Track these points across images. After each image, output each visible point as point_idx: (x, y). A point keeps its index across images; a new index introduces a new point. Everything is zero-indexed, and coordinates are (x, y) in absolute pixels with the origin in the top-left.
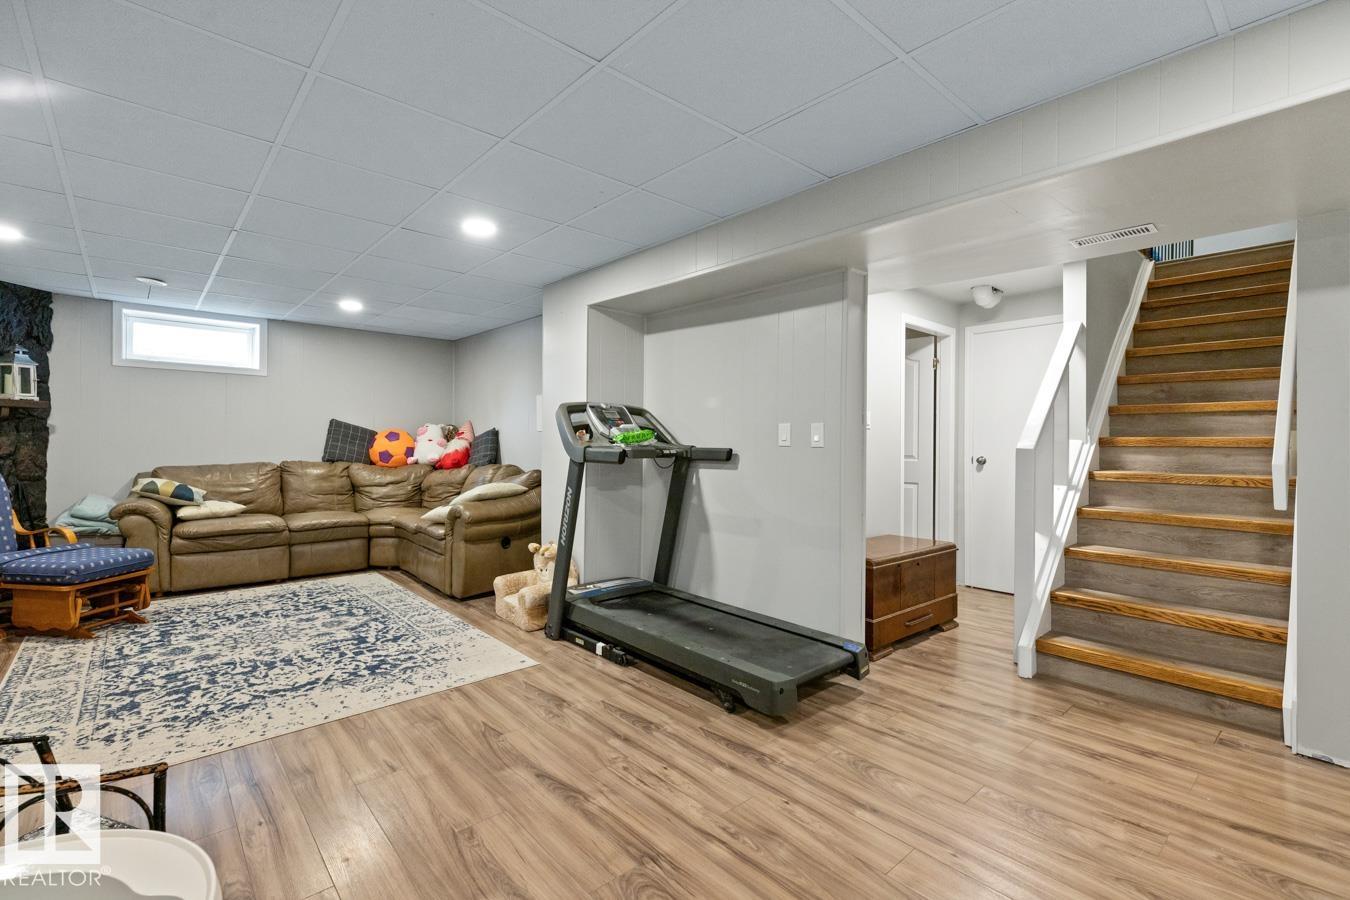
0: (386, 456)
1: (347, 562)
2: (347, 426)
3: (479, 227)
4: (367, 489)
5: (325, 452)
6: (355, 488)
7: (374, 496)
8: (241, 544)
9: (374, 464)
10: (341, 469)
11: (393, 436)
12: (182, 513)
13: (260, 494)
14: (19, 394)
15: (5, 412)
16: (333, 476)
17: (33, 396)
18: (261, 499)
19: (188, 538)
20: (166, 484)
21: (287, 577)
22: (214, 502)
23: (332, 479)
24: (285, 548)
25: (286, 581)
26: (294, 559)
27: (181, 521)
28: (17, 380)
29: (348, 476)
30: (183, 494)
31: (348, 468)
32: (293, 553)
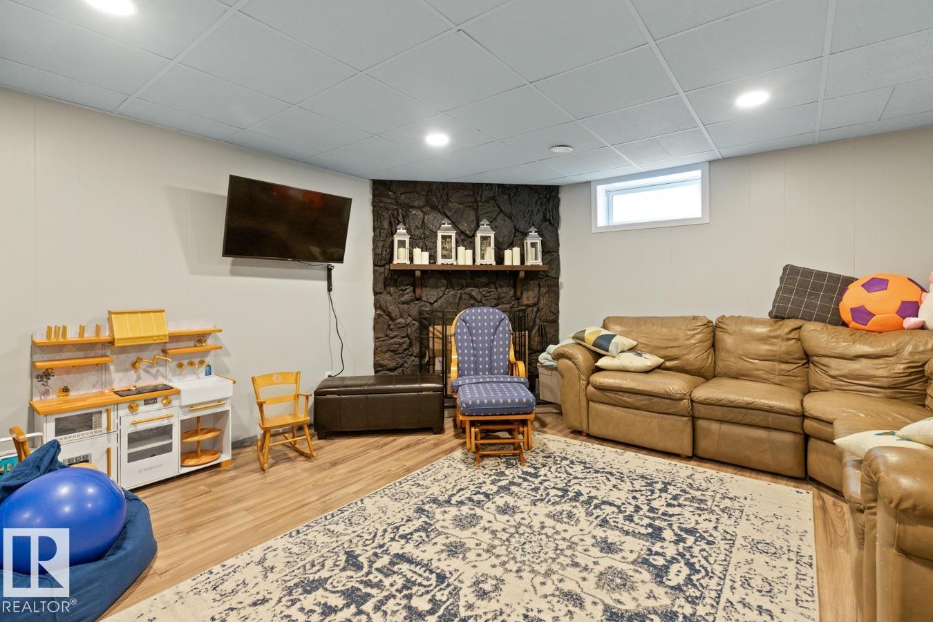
0: (862, 314)
1: (768, 460)
2: (807, 273)
4: (825, 360)
5: (774, 307)
6: (807, 358)
7: (833, 373)
8: (638, 404)
9: (845, 324)
10: (787, 330)
11: (876, 284)
12: (602, 362)
13: (685, 351)
14: (530, 261)
15: (522, 274)
16: (775, 337)
17: (539, 262)
18: (687, 357)
19: (601, 388)
20: (592, 333)
21: (690, 454)
22: (631, 355)
23: (774, 340)
24: (686, 418)
25: (688, 458)
26: (700, 435)
27: (599, 369)
28: (530, 252)
29: (799, 339)
30: (604, 343)
31: (800, 328)
32: (698, 428)
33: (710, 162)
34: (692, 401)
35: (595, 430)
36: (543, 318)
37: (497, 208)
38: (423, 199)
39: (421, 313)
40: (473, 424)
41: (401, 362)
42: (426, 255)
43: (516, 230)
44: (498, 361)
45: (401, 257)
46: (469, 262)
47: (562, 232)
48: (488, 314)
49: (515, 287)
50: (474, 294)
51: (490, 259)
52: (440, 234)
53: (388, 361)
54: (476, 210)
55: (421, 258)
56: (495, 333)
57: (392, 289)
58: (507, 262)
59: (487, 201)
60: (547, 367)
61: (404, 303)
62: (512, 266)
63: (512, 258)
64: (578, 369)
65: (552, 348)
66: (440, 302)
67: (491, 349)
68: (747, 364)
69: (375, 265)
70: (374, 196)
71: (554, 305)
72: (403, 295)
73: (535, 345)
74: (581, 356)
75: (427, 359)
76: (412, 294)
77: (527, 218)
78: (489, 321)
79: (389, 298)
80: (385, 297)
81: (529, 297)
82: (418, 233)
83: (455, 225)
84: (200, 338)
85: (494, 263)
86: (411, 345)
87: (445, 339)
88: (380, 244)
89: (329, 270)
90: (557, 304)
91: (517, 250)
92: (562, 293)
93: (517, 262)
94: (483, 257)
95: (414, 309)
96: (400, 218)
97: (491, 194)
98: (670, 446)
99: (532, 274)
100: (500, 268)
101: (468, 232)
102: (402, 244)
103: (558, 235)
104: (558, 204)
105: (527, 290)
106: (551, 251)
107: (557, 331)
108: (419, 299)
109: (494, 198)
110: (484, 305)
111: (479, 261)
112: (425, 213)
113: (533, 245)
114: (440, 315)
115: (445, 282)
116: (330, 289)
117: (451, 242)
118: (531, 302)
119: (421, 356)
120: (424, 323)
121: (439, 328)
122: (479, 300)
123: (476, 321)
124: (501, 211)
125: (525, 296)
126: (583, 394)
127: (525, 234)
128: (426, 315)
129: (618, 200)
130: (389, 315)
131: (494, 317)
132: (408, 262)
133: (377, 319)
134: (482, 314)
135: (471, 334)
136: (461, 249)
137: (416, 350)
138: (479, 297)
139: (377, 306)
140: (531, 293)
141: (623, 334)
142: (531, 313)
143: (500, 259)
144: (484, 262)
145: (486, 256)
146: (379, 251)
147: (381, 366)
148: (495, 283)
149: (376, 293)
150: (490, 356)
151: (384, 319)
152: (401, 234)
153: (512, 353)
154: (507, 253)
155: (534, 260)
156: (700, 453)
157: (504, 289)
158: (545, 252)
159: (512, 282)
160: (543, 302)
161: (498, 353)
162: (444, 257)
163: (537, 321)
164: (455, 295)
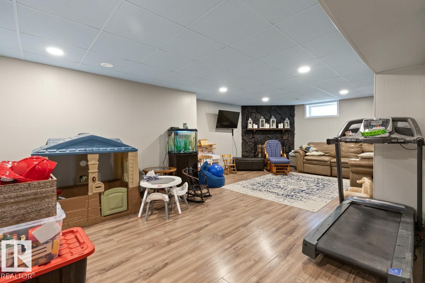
3: (304, 70)
10: (358, 145)
13: (331, 151)
14: (286, 127)
15: (284, 131)
16: (355, 147)
17: (289, 127)
18: (331, 153)
19: (307, 160)
20: (304, 146)
21: (330, 175)
22: (316, 152)
23: (354, 148)
24: (329, 167)
25: (330, 176)
26: (333, 170)
27: (306, 155)
28: (286, 124)
29: (361, 148)
30: (308, 149)
31: (362, 145)
32: (332, 169)
33: (340, 100)
34: (331, 162)
35: (305, 171)
36: (290, 143)
37: (276, 112)
38: (255, 110)
39: (255, 141)
40: (275, 166)
41: (249, 154)
42: (257, 126)
43: (282, 118)
44: (278, 154)
45: (250, 126)
46: (269, 128)
47: (295, 118)
48: (275, 142)
49: (281, 134)
50: (269, 136)
51: (274, 127)
52: (261, 120)
53: (246, 154)
54: (270, 113)
55: (255, 127)
56: (277, 147)
57: (247, 135)
58: (279, 127)
59: (273, 110)
60: (291, 156)
61: (250, 139)
62: (281, 129)
63: (281, 126)
64: (301, 155)
65: (293, 151)
66: (260, 138)
67: (276, 151)
68: (347, 154)
69: (242, 128)
70: (242, 110)
71: (293, 140)
72: (250, 137)
73: (287, 151)
74: (301, 152)
75: (257, 154)
76: (252, 136)
77: (285, 115)
78: (275, 143)
79: (246, 137)
80: (245, 137)
81: (285, 137)
82: (254, 120)
83: (265, 118)
84: (211, 146)
85: (276, 128)
86: (252, 150)
87: (262, 149)
88: (244, 123)
89: (233, 130)
90: (294, 139)
91: (282, 124)
92: (296, 136)
93: (282, 127)
94: (272, 126)
95: (253, 140)
96: (249, 116)
97: (275, 108)
98: (325, 174)
99: (287, 131)
100: (277, 129)
101: (268, 119)
102: (250, 123)
103: (294, 120)
104: (294, 110)
105: (285, 135)
106: (292, 124)
107: (294, 147)
108: (254, 138)
109: (275, 109)
110: (272, 139)
111: (271, 127)
112: (256, 114)
113: (287, 122)
114: (260, 142)
115: (261, 133)
116: (233, 135)
117: (264, 122)
118: (286, 138)
119: (255, 153)
120: (256, 144)
121: (260, 146)
122: (271, 138)
123: (271, 143)
124: (277, 113)
125: (284, 137)
126: (302, 162)
127: (285, 119)
128: (256, 142)
129: (313, 109)
130: (246, 142)
131: (276, 142)
132: (252, 128)
133: (242, 143)
134: (273, 142)
135: (270, 147)
136: (266, 124)
137: (253, 151)
138: (271, 137)
139: (243, 139)
140: (286, 136)
141: (313, 147)
142: (286, 142)
143: (277, 126)
144: (273, 127)
145: (274, 125)
146: (243, 125)
147: (244, 155)
148: (275, 133)
149: (242, 136)
150: (276, 153)
151: (244, 143)
152: (250, 120)
153: (281, 152)
154: (279, 125)
155: (287, 127)
156: (333, 175)
157: (278, 135)
158: (290, 124)
159: (280, 133)
160: (290, 138)
161: (278, 152)
162: (262, 126)
163: (288, 144)
164: (264, 137)
